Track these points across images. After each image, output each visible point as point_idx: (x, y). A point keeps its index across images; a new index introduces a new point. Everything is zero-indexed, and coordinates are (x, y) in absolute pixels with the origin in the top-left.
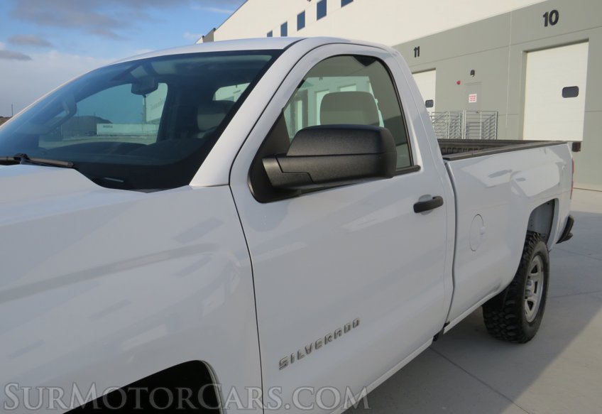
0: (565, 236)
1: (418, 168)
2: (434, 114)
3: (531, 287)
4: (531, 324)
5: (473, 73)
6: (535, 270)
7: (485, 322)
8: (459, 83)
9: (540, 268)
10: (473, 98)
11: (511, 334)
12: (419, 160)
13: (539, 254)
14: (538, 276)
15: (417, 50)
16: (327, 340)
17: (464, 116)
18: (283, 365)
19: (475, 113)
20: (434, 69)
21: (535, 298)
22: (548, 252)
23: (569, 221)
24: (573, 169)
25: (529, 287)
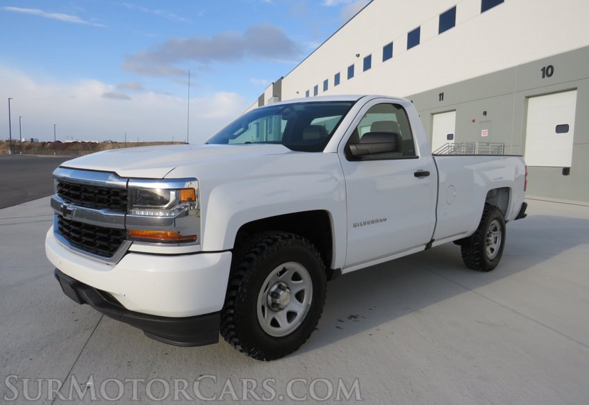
0: (521, 215)
1: (418, 157)
2: (453, 145)
3: (492, 238)
4: (491, 260)
5: (485, 113)
6: (495, 229)
7: (463, 257)
8: (474, 121)
9: (499, 228)
10: (484, 133)
11: (477, 263)
12: (418, 153)
13: (497, 219)
14: (498, 234)
15: (441, 95)
16: (373, 222)
17: (477, 146)
18: (355, 226)
19: (486, 144)
20: (455, 110)
21: (496, 247)
22: (506, 222)
23: (524, 206)
24: (526, 175)
25: (490, 238)
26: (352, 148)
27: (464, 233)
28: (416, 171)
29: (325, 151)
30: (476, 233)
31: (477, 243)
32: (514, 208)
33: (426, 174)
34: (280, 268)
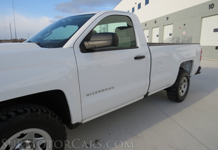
0: (198, 72)
1: (138, 47)
2: (172, 38)
3: (183, 86)
4: (181, 97)
5: (185, 25)
6: (185, 81)
7: (167, 95)
8: (180, 28)
9: (186, 80)
10: (184, 33)
11: (175, 99)
12: (138, 44)
13: (185, 76)
14: (186, 83)
15: (168, 18)
16: (103, 91)
18: (88, 95)
19: (184, 37)
20: (173, 24)
21: (185, 90)
22: (190, 77)
23: (200, 68)
24: (201, 52)
25: (182, 86)
26: (86, 44)
27: (168, 86)
28: (136, 56)
29: (64, 47)
30: (174, 84)
31: (175, 90)
32: (195, 69)
33: (143, 57)
34: (18, 134)
